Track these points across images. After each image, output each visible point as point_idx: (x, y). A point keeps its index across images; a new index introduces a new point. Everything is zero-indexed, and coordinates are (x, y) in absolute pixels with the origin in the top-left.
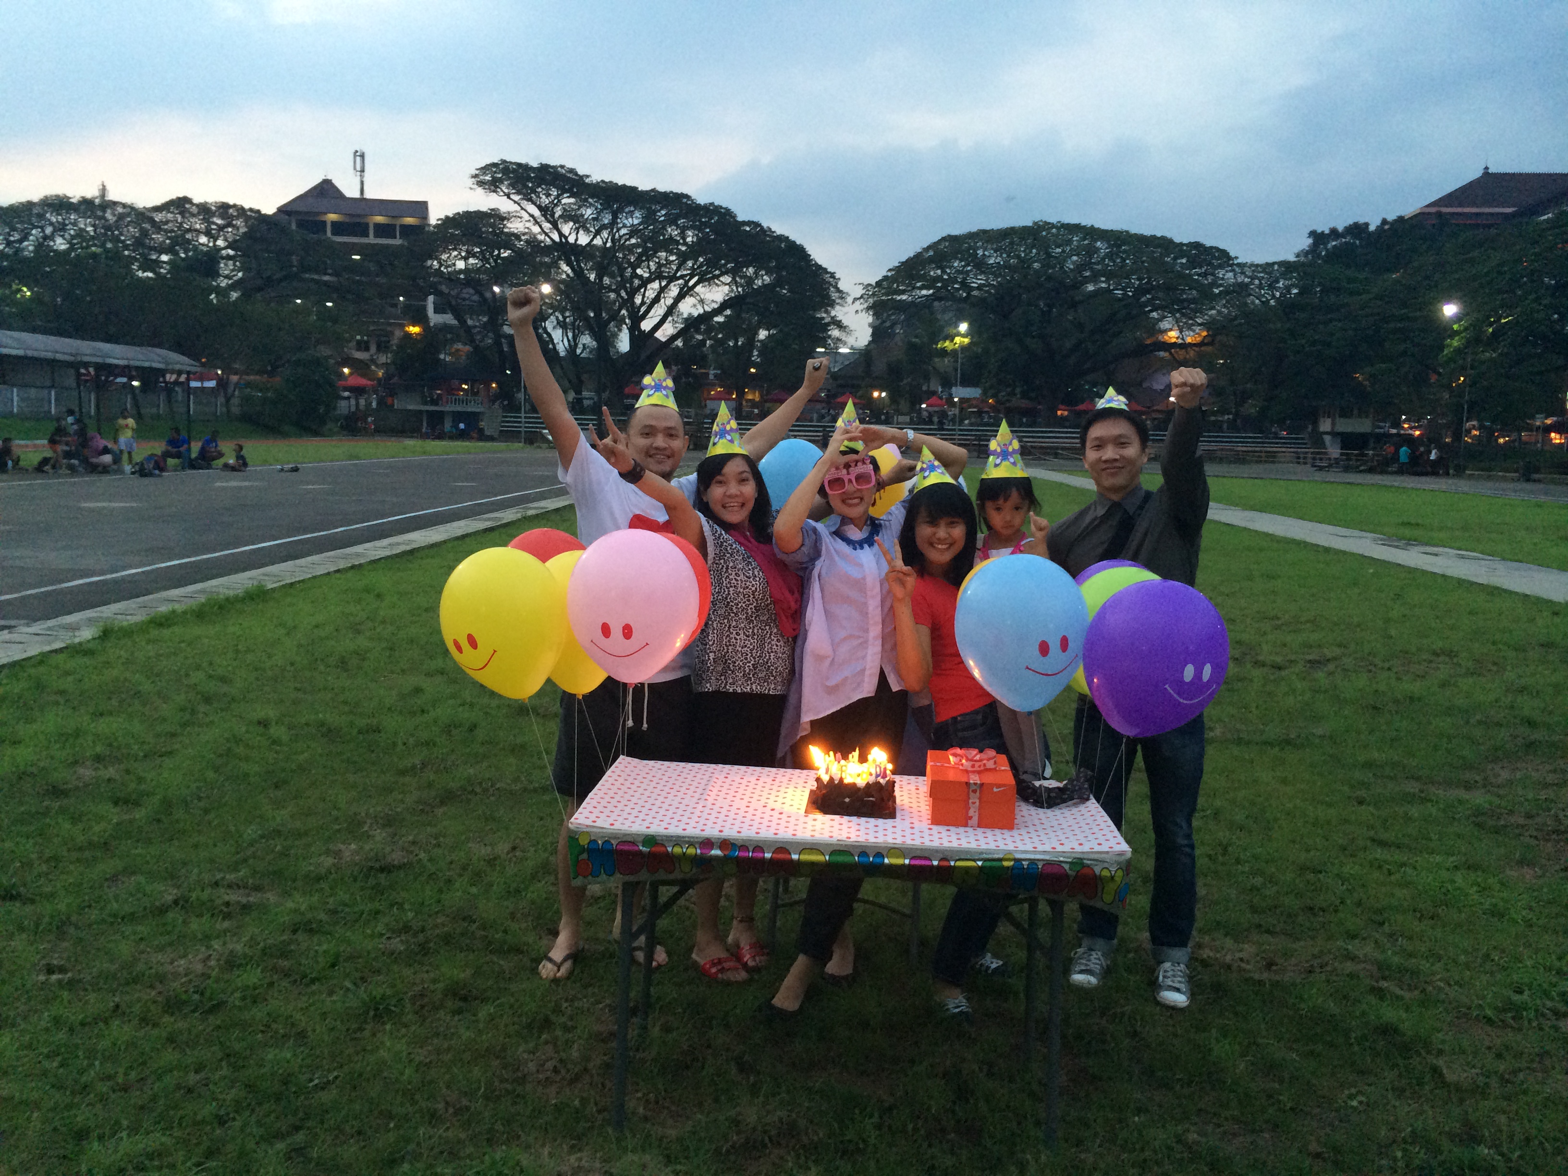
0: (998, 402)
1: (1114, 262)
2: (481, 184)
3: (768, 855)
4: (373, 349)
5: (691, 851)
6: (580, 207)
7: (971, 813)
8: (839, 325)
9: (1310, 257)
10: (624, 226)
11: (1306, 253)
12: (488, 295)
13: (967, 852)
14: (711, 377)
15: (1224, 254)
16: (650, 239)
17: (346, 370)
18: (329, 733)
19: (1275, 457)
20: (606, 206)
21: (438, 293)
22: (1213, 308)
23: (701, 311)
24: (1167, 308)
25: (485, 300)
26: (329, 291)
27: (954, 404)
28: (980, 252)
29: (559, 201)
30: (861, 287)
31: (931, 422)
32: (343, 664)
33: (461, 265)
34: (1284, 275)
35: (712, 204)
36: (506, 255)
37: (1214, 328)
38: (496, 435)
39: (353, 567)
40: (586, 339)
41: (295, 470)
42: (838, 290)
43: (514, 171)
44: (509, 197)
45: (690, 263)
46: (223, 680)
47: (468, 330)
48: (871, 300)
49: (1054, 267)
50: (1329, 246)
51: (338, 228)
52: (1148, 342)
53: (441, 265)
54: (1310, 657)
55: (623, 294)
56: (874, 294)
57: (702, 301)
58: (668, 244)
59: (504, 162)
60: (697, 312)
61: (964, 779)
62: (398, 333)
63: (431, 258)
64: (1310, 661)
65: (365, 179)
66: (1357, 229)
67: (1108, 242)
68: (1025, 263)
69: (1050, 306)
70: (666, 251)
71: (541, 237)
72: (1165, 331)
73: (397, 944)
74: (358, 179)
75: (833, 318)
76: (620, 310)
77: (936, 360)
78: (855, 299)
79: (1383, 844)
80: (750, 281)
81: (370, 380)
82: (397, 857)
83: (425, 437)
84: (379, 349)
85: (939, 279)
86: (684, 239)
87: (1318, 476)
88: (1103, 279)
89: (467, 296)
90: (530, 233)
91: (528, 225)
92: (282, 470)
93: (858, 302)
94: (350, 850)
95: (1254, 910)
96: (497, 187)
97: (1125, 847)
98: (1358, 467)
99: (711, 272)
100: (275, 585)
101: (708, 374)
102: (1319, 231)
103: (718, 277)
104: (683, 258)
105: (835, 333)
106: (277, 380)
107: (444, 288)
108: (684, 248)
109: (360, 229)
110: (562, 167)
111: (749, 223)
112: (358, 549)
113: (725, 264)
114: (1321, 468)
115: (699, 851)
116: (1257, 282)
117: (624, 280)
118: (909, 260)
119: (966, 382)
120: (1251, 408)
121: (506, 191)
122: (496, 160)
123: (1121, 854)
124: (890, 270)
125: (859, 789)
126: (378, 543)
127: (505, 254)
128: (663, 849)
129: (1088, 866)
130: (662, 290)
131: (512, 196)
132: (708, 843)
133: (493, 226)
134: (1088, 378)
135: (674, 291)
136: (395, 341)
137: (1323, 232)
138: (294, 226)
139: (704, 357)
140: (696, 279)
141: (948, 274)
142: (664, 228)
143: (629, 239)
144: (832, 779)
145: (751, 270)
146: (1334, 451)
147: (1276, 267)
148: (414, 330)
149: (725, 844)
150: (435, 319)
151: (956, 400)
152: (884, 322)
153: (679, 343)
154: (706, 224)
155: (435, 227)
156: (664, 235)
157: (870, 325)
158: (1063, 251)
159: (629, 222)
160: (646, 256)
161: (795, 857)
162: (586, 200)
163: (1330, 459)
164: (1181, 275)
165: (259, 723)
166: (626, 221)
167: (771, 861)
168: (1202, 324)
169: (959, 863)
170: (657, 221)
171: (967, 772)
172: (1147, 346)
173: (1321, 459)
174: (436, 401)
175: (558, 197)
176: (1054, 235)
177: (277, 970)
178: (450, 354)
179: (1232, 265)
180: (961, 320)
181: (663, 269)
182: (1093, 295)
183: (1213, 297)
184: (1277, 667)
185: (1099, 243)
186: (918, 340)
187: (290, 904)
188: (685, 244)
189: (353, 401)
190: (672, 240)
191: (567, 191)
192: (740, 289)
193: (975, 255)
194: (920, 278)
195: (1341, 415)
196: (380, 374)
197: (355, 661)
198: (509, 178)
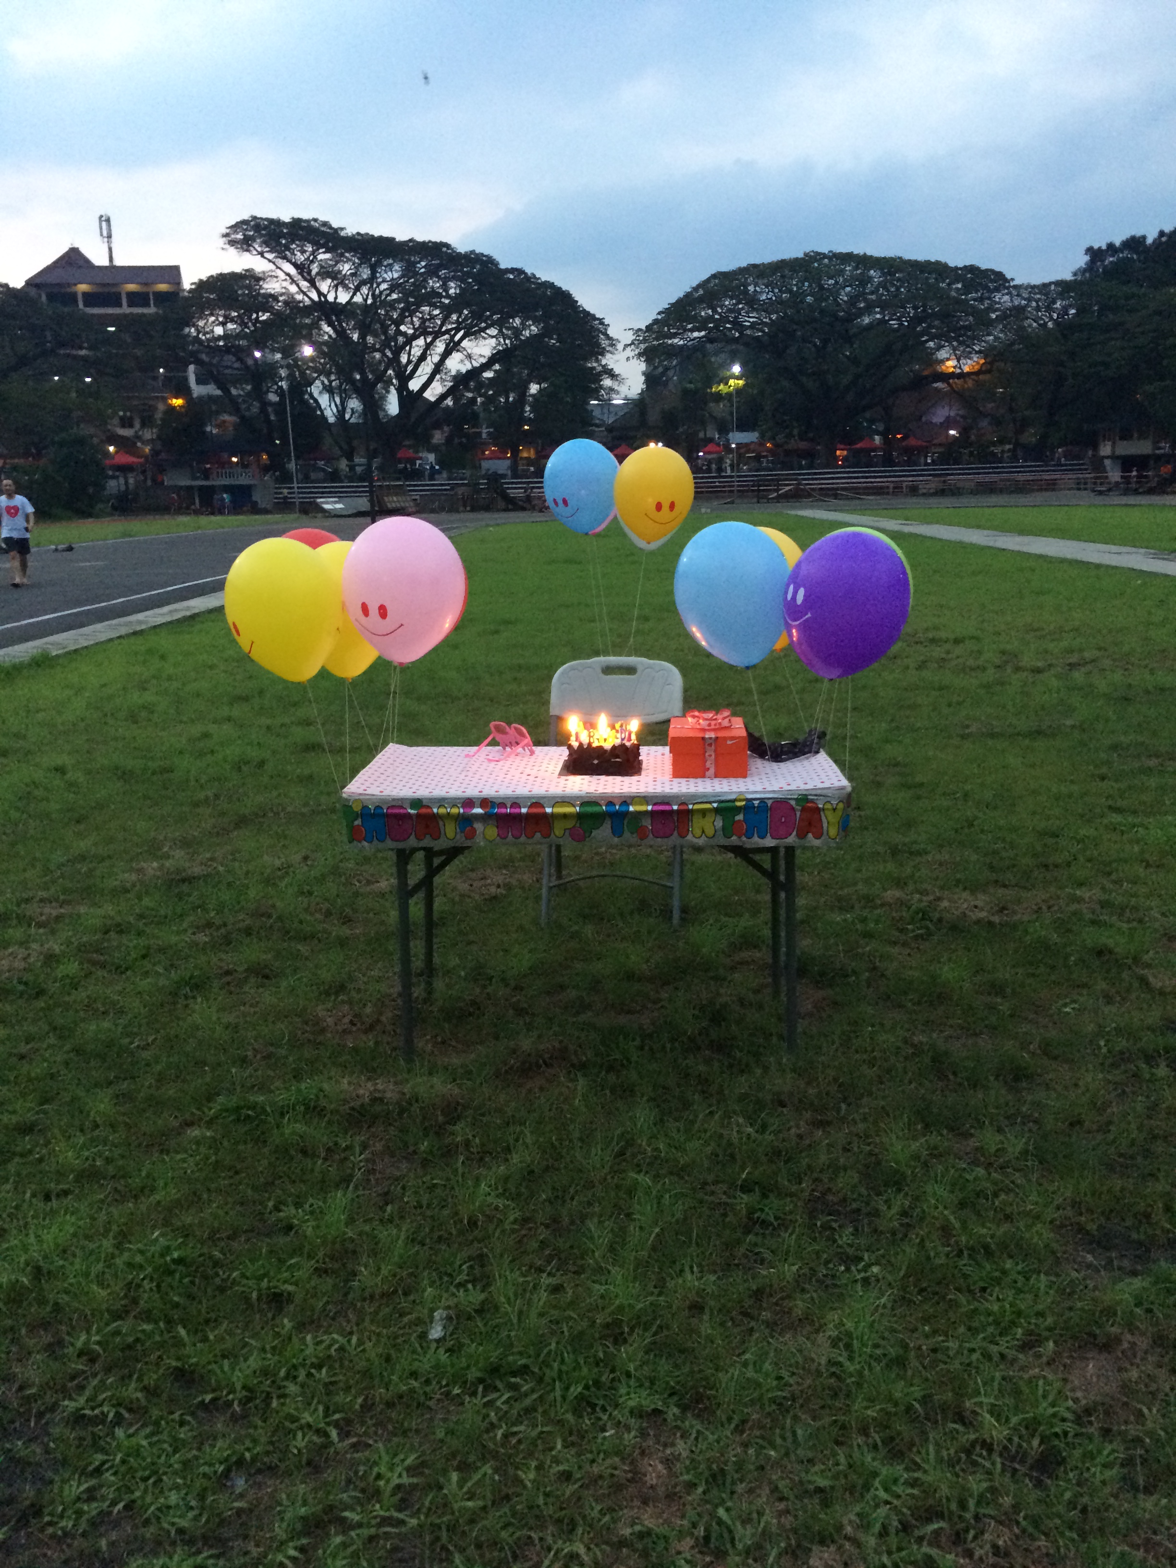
0: (776, 445)
1: (888, 291)
2: (232, 243)
3: (524, 810)
4: (137, 425)
5: (455, 811)
6: (337, 263)
7: (708, 764)
8: (612, 375)
9: (1087, 275)
10: (384, 281)
11: (1083, 271)
12: (250, 362)
13: (704, 795)
14: (484, 436)
15: (1000, 276)
16: (411, 293)
17: (111, 449)
18: (124, 775)
19: (1054, 484)
20: (364, 259)
21: (199, 362)
22: (989, 334)
23: (469, 367)
24: (943, 337)
25: (247, 367)
26: (88, 366)
27: (731, 450)
28: (751, 288)
29: (315, 257)
30: (631, 332)
31: (709, 470)
32: (133, 718)
33: (219, 331)
34: (1062, 295)
35: (473, 252)
36: (264, 318)
37: (992, 356)
38: (269, 507)
39: (135, 633)
40: (354, 404)
41: (70, 549)
42: (608, 337)
43: (265, 228)
44: (263, 256)
45: (454, 317)
46: (17, 736)
47: (233, 400)
48: (643, 346)
49: (826, 300)
50: (1107, 262)
51: (90, 299)
52: (926, 373)
53: (199, 332)
54: (1071, 661)
55: (389, 354)
56: (645, 341)
57: (469, 357)
58: (431, 298)
59: (254, 218)
60: (465, 367)
61: (701, 735)
62: (161, 407)
63: (188, 326)
64: (1070, 664)
65: (113, 246)
66: (1134, 243)
67: (882, 269)
68: (797, 298)
69: (825, 342)
70: (430, 305)
71: (299, 297)
72: (942, 362)
73: (202, 938)
74: (106, 246)
75: (604, 366)
76: (386, 371)
77: (711, 405)
78: (626, 346)
80: (517, 332)
81: (138, 457)
82: (197, 870)
83: (197, 513)
84: (143, 425)
85: (710, 319)
86: (446, 291)
87: (1099, 500)
88: (878, 310)
89: (229, 364)
90: (287, 293)
91: (285, 284)
92: (56, 550)
93: (629, 349)
94: (152, 867)
96: (250, 245)
97: (845, 782)
98: (1136, 490)
99: (476, 325)
100: (60, 652)
101: (480, 433)
102: (1096, 247)
103: (483, 330)
104: (447, 311)
105: (607, 382)
106: (43, 462)
107: (204, 357)
108: (447, 301)
109: (113, 299)
110: (315, 220)
111: (512, 270)
112: (140, 616)
113: (491, 316)
114: (1101, 493)
115: (462, 811)
116: (1034, 304)
117: (388, 339)
118: (679, 301)
119: (742, 427)
120: (1030, 437)
121: (259, 249)
122: (246, 217)
123: (843, 788)
124: (659, 313)
125: (606, 751)
126: (157, 611)
128: (429, 810)
129: (812, 801)
130: (428, 346)
131: (266, 255)
132: (469, 803)
133: (249, 287)
134: (868, 415)
135: (440, 346)
136: (159, 416)
137: (1100, 248)
138: (44, 298)
139: (475, 416)
140: (461, 333)
141: (720, 314)
142: (425, 281)
143: (389, 295)
144: (581, 745)
145: (518, 321)
146: (1115, 475)
147: (1053, 287)
148: (178, 402)
149: (485, 802)
150: (197, 390)
151: (733, 446)
152: (656, 368)
153: (449, 402)
154: (469, 274)
155: (190, 291)
156: (426, 288)
157: (644, 374)
158: (837, 283)
159: (388, 276)
160: (409, 311)
161: (549, 810)
162: (342, 255)
163: (1109, 483)
164: (958, 301)
165: (56, 770)
166: (385, 275)
167: (527, 815)
168: (980, 352)
169: (697, 807)
170: (417, 273)
171: (704, 730)
172: (926, 377)
173: (1101, 484)
174: (206, 475)
175: (313, 253)
176: (826, 266)
177: (94, 963)
178: (218, 426)
179: (1008, 288)
180: (733, 362)
181: (427, 324)
182: (870, 326)
183: (990, 323)
184: (1038, 671)
185: (872, 272)
186: (692, 386)
187: (100, 912)
188: (448, 296)
189: (122, 481)
190: (434, 294)
191: (322, 246)
192: (507, 341)
193: (746, 291)
194: (693, 319)
195: (1122, 438)
196: (147, 450)
197: (144, 714)
198: (262, 236)
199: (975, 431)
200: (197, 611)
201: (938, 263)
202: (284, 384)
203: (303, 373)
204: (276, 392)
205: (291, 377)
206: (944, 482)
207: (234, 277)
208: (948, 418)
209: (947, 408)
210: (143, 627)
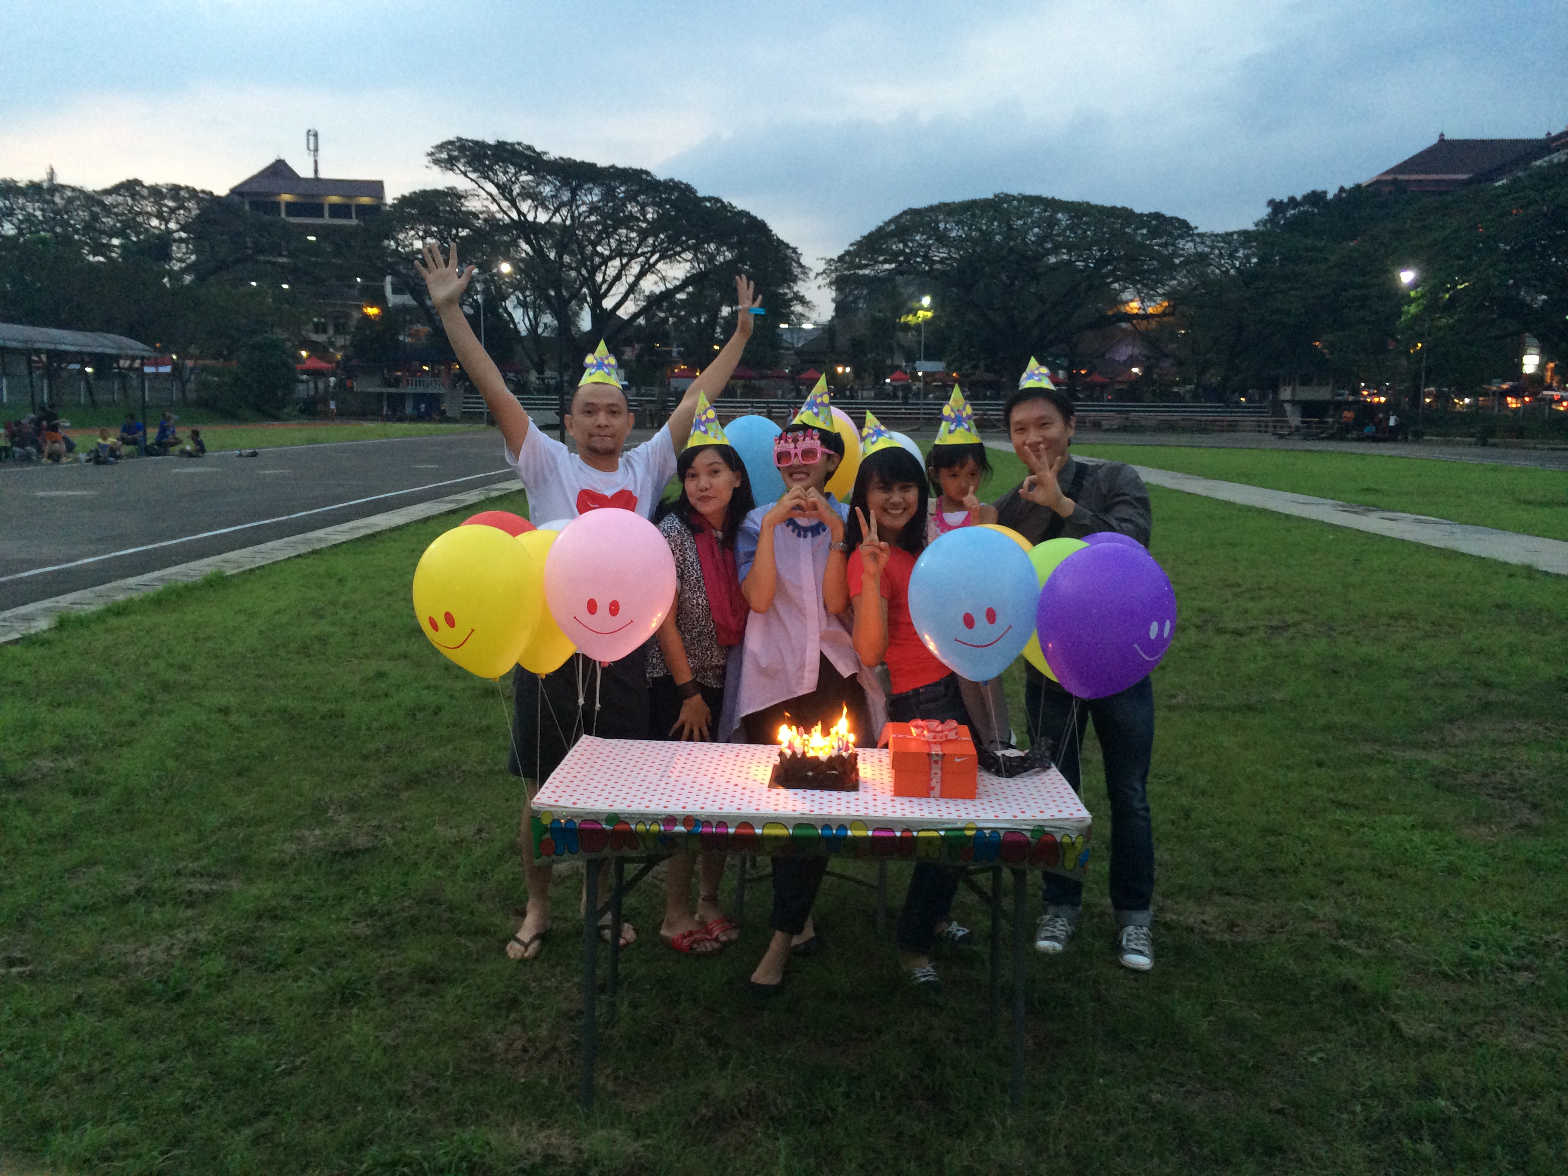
0: (961, 375)
1: (1075, 233)
2: (437, 162)
3: (731, 831)
4: (331, 332)
5: (655, 828)
6: (538, 184)
7: (933, 783)
8: (802, 300)
9: (1269, 225)
10: (584, 203)
11: (1265, 222)
13: (931, 822)
14: (674, 354)
15: (1184, 224)
16: (610, 216)
17: (304, 353)
18: (290, 718)
19: (1236, 426)
20: (565, 183)
21: (395, 273)
22: (1172, 279)
23: (663, 289)
24: (1128, 279)
26: (284, 273)
27: (917, 378)
28: (942, 226)
29: (517, 179)
30: (823, 262)
31: (895, 397)
32: (306, 650)
34: (1243, 245)
35: (672, 180)
37: (1175, 298)
38: (458, 416)
39: (315, 552)
40: (547, 319)
41: (254, 454)
42: (801, 266)
43: (470, 149)
44: (466, 176)
45: (650, 240)
46: (185, 668)
48: (834, 275)
49: (1015, 240)
50: (1288, 215)
51: (293, 209)
52: (1110, 313)
53: (398, 245)
54: (1272, 623)
55: (584, 272)
56: (836, 269)
57: (664, 279)
58: (629, 221)
59: (460, 139)
60: (659, 289)
61: (925, 749)
62: (356, 315)
63: (388, 238)
64: (1271, 627)
65: (319, 159)
66: (1316, 198)
67: (1069, 213)
68: (986, 236)
69: (1012, 279)
70: (627, 228)
71: (500, 216)
72: (1127, 302)
73: (362, 929)
74: (312, 158)
75: (795, 293)
76: (581, 288)
77: (900, 334)
78: (818, 274)
79: (1341, 805)
80: (711, 258)
81: (330, 362)
82: (361, 842)
83: (387, 419)
84: (337, 331)
85: (902, 252)
86: (644, 215)
87: (1281, 444)
88: (1064, 251)
90: (489, 212)
91: (486, 203)
92: (240, 455)
93: (820, 278)
94: (314, 836)
95: (1216, 872)
96: (454, 165)
97: (1085, 814)
98: (1318, 435)
99: (672, 249)
100: (234, 572)
101: (670, 352)
102: (1278, 200)
103: (679, 254)
104: (643, 235)
105: (798, 308)
106: (234, 365)
107: (402, 268)
108: (644, 225)
109: (315, 210)
110: (519, 144)
111: (710, 199)
112: (320, 533)
113: (687, 241)
114: (1282, 436)
115: (662, 828)
116: (1217, 252)
117: (584, 258)
118: (871, 235)
119: (929, 357)
120: (1212, 378)
121: (463, 169)
122: (452, 137)
123: (1082, 820)
124: (852, 245)
125: (822, 763)
126: (339, 527)
127: (464, 233)
128: (626, 827)
129: (1049, 833)
130: (623, 267)
131: (469, 174)
132: (671, 820)
133: (451, 204)
135: (635, 268)
136: (353, 323)
137: (1281, 201)
138: (247, 206)
139: (666, 335)
140: (657, 256)
141: (910, 248)
142: (624, 205)
143: (588, 217)
144: (794, 753)
145: (713, 246)
146: (1295, 419)
147: (1235, 237)
148: (372, 311)
149: (688, 820)
150: (393, 299)
151: (920, 374)
152: (846, 297)
153: (642, 321)
154: (667, 201)
155: (393, 206)
156: (624, 212)
157: (833, 300)
158: (1024, 224)
159: (588, 199)
160: (606, 233)
161: (758, 831)
162: (544, 177)
163: (1290, 427)
164: (1142, 246)
165: (220, 710)
166: (585, 198)
167: (735, 836)
168: (1164, 295)
169: (923, 834)
170: (617, 197)
171: (928, 743)
172: (1109, 317)
173: (1282, 427)
174: (397, 382)
175: (515, 174)
176: (1015, 207)
177: (241, 957)
178: (410, 335)
179: (1192, 235)
180: (924, 294)
181: (624, 246)
182: (1055, 267)
183: (1174, 267)
184: (1239, 633)
185: (1060, 215)
186: (881, 315)
187: (254, 891)
188: (645, 220)
189: (312, 385)
190: (632, 217)
191: (524, 169)
192: (702, 266)
193: (937, 228)
194: (882, 252)
195: (1303, 383)
196: (339, 356)
197: (317, 646)
198: (465, 156)
199: (1157, 371)
200: (378, 529)
201: (1124, 209)
202: (479, 298)
203: (499, 289)
204: (471, 306)
205: (486, 292)
206: (1127, 418)
207: (436, 194)
208: (1131, 356)
209: (1130, 348)
210: (323, 545)
